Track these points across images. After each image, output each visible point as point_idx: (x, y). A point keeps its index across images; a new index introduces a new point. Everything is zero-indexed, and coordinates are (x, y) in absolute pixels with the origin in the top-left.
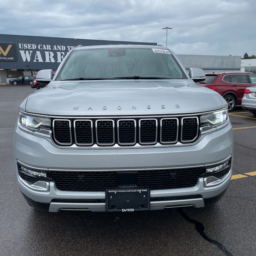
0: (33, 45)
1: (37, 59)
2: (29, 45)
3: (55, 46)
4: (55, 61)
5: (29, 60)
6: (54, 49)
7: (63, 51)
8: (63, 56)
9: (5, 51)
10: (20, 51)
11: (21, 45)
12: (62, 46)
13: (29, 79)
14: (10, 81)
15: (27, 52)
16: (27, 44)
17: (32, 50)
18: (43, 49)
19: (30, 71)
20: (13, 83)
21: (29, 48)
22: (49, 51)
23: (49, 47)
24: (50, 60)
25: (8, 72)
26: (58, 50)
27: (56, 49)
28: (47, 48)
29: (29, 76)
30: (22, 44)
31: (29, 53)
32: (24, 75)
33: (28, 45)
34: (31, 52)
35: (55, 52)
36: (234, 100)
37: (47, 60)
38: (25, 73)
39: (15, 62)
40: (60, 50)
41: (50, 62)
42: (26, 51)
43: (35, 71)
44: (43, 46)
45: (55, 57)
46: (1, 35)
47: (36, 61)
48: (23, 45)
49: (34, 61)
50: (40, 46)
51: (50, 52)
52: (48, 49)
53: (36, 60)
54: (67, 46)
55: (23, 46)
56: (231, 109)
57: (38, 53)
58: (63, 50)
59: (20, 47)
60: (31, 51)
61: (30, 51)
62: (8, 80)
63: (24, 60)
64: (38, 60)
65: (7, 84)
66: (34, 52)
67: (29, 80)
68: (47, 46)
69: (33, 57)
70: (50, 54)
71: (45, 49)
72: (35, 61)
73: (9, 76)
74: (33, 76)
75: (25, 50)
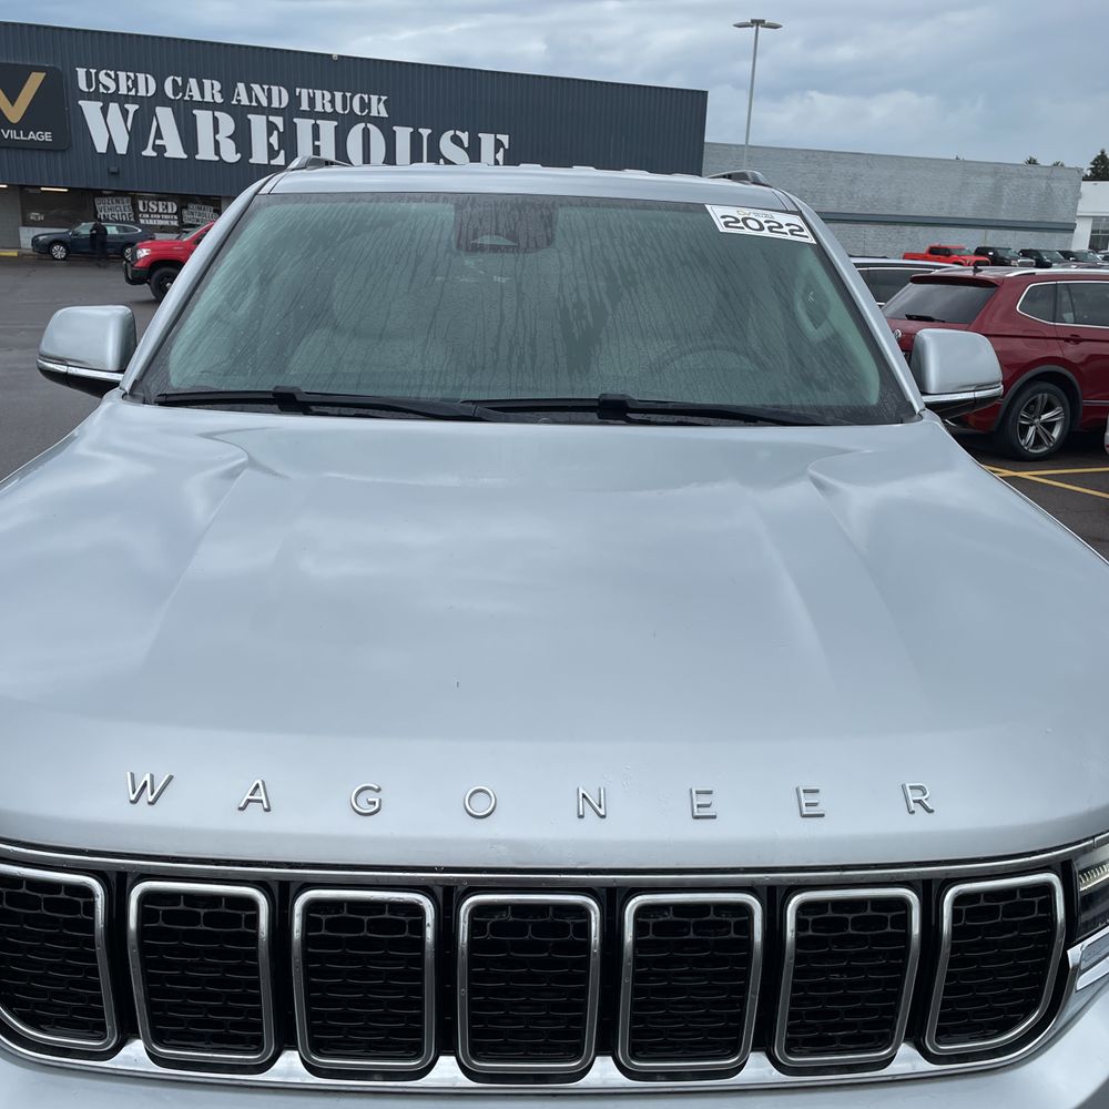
0: (141, 77)
1: (158, 142)
2: (122, 75)
3: (241, 87)
4: (239, 155)
5: (122, 148)
6: (234, 102)
7: (277, 112)
8: (276, 133)
9: (13, 101)
10: (80, 102)
11: (88, 74)
12: (275, 89)
13: (121, 237)
14: (35, 241)
15: (114, 108)
16: (112, 73)
17: (135, 99)
18: (187, 98)
19: (125, 200)
20: (49, 252)
21: (123, 91)
22: (212, 106)
23: (212, 90)
24: (217, 152)
25: (28, 199)
26: (254, 104)
27: (245, 101)
28: (203, 96)
29: (122, 222)
30: (93, 71)
31: (125, 113)
32: (101, 214)
33: (117, 76)
34: (132, 108)
35: (241, 115)
36: (1063, 405)
37: (206, 153)
38: (105, 208)
39: (59, 154)
40: (265, 103)
41: (217, 158)
42: (111, 104)
43: (150, 199)
44: (185, 82)
45: (242, 138)
46: (6, 24)
47: (155, 154)
48: (97, 74)
49: (144, 153)
50: (174, 81)
51: (217, 114)
52: (208, 98)
53: (155, 147)
54: (298, 90)
55: (98, 82)
56: (1045, 448)
57: (165, 116)
58: (275, 104)
59: (83, 85)
60: (133, 103)
61: (126, 106)
62: (27, 236)
63: (101, 147)
64: (164, 146)
65: (24, 255)
66: (147, 108)
67: (123, 241)
68: (207, 83)
69: (139, 133)
70: (216, 120)
71: (197, 97)
72: (149, 152)
73: (33, 216)
74: (142, 221)
75: (106, 99)
